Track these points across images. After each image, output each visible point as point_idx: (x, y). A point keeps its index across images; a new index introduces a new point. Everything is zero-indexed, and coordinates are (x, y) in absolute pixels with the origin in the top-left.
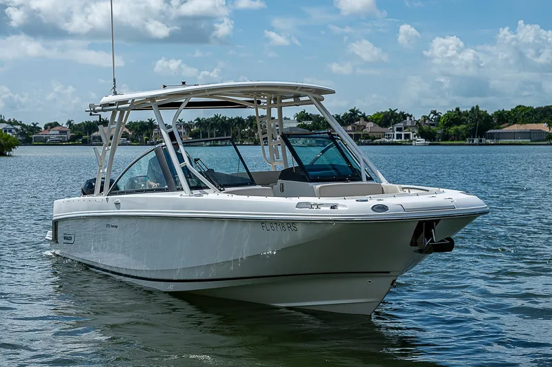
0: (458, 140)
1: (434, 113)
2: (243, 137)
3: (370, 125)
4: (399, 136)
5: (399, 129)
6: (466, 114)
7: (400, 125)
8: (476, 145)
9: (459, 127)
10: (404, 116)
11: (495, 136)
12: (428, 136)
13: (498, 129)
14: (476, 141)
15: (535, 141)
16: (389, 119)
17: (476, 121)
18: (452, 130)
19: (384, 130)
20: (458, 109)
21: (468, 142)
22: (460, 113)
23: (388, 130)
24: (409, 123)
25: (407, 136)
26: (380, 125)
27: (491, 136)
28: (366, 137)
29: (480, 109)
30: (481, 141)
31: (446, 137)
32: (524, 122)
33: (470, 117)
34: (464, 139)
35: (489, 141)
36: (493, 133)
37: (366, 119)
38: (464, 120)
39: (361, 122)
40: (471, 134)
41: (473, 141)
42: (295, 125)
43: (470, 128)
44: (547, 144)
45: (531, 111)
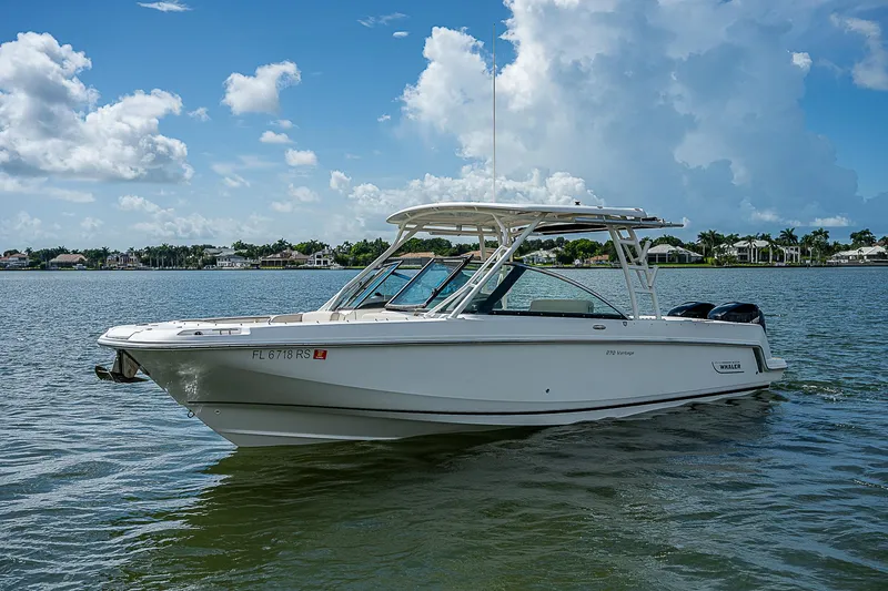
1: (347, 243)
2: (188, 263)
3: (296, 252)
4: (319, 262)
5: (318, 257)
6: (372, 244)
7: (320, 253)
10: (323, 246)
12: (343, 262)
16: (310, 248)
18: (361, 257)
19: (307, 257)
20: (365, 241)
22: (367, 244)
23: (310, 257)
24: (327, 252)
25: (325, 262)
26: (303, 253)
28: (292, 262)
29: (383, 240)
31: (356, 263)
32: (416, 252)
33: (375, 247)
37: (292, 249)
38: (370, 249)
39: (288, 251)
42: (233, 253)
45: (422, 243)
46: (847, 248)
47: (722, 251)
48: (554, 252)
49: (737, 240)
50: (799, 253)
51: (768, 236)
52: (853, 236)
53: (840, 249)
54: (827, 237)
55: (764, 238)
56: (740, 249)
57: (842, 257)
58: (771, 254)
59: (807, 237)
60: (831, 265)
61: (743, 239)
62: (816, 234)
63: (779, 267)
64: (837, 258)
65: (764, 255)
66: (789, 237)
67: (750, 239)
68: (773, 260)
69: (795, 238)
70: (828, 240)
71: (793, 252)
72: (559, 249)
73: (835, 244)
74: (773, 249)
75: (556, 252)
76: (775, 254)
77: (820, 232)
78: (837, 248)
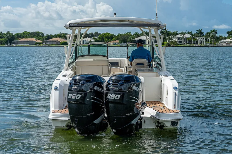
0: (2, 44)
6: (5, 34)
8: (8, 46)
9: (2, 39)
11: (16, 43)
13: (17, 40)
14: (9, 45)
15: (31, 45)
17: (8, 37)
20: (1, 32)
21: (5, 45)
22: (2, 34)
27: (14, 43)
29: (10, 32)
30: (10, 45)
32: (27, 38)
33: (6, 36)
34: (4, 44)
35: (13, 45)
36: (15, 42)
38: (4, 37)
40: (7, 42)
41: (7, 45)
43: (6, 40)
44: (36, 46)
45: (29, 34)
46: (225, 38)
47: (171, 39)
48: (94, 39)
49: (177, 34)
50: (204, 40)
51: (191, 32)
52: (228, 33)
53: (222, 39)
54: (216, 33)
55: (189, 33)
56: (179, 38)
57: (223, 42)
58: (192, 40)
59: (207, 33)
60: (218, 46)
61: (180, 34)
62: (212, 31)
63: (195, 46)
64: (221, 42)
65: (189, 41)
66: (200, 33)
67: (183, 34)
68: (193, 43)
69: (202, 33)
70: (217, 35)
71: (202, 40)
72: (96, 37)
73: (220, 36)
74: (193, 38)
75: (95, 38)
76: (194, 41)
77: (214, 31)
78: (221, 38)
